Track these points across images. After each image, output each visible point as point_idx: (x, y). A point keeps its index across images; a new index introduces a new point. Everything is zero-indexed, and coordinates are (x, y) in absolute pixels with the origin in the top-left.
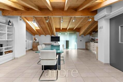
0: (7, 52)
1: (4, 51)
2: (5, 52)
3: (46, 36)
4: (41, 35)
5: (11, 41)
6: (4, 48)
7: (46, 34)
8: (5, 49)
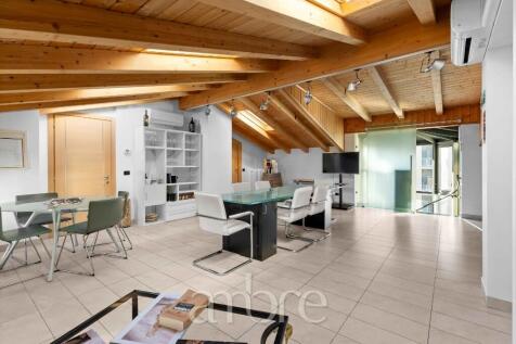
0: (185, 195)
1: (178, 192)
2: (181, 195)
3: (307, 151)
4: (292, 150)
5: (196, 169)
6: (178, 184)
7: (306, 146)
8: (182, 188)
